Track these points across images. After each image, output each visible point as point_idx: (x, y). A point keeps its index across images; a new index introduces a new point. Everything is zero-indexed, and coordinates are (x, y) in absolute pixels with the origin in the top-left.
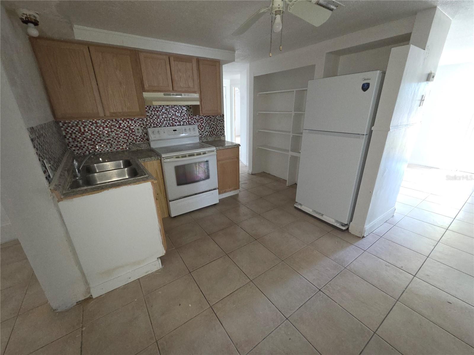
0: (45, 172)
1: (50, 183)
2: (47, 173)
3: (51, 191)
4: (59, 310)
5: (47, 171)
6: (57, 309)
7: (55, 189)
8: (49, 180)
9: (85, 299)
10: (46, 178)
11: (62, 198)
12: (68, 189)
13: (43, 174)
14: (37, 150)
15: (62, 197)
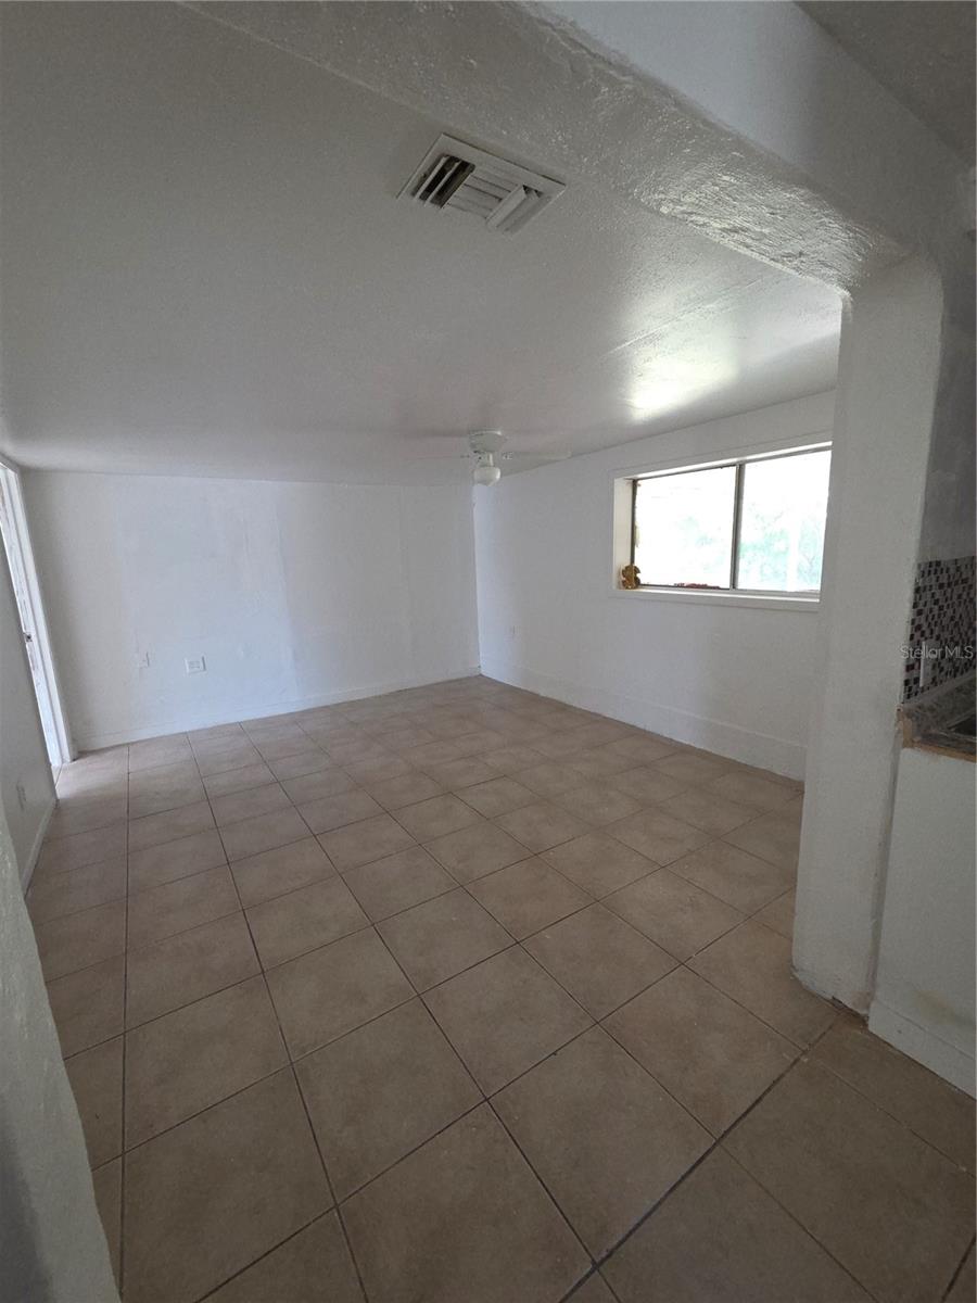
0: (909, 668)
1: (909, 697)
2: (915, 672)
3: (898, 715)
4: (797, 975)
5: (916, 666)
6: (797, 971)
7: (909, 715)
8: (910, 689)
9: (851, 1010)
10: (907, 682)
11: (913, 742)
12: (950, 728)
13: (903, 668)
14: (920, 613)
15: (918, 738)
